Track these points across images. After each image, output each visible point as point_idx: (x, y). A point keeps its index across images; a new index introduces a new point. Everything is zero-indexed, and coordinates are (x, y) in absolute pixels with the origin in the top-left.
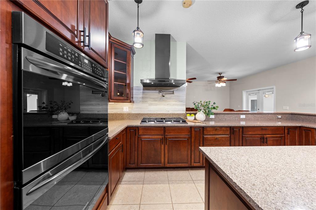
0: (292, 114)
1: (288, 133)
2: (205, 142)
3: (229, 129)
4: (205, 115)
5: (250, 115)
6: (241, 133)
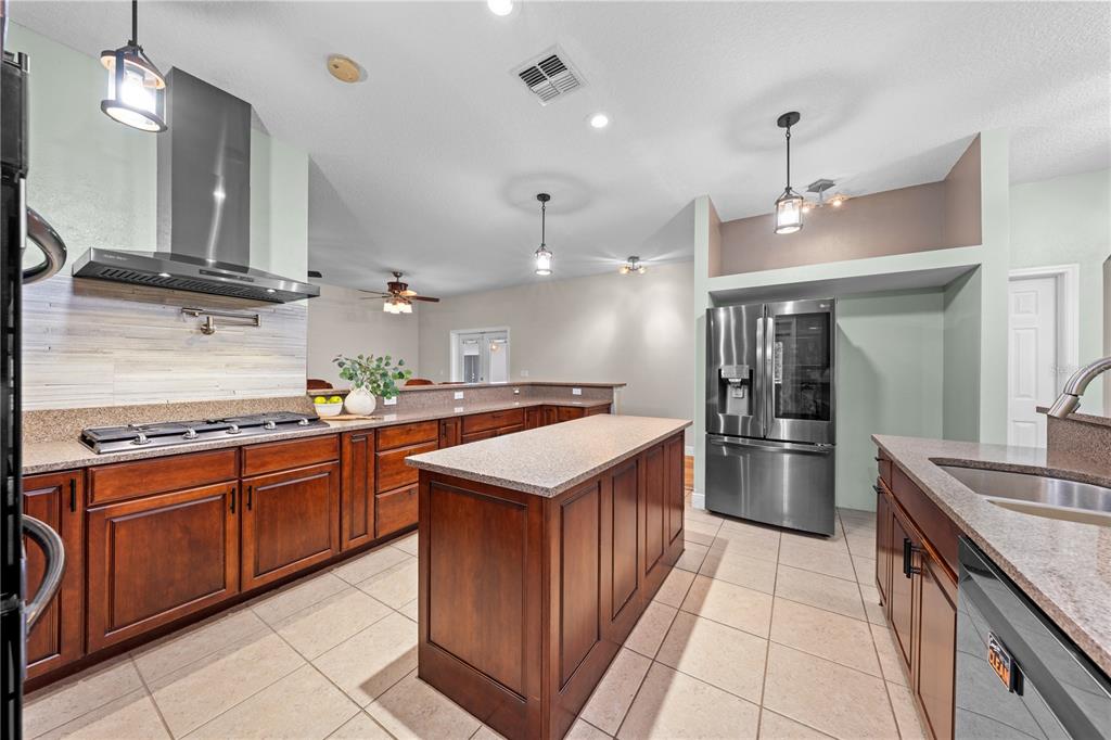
0: (533, 385)
1: (528, 420)
2: (380, 471)
3: (435, 425)
4: (373, 397)
5: (472, 391)
6: (459, 432)
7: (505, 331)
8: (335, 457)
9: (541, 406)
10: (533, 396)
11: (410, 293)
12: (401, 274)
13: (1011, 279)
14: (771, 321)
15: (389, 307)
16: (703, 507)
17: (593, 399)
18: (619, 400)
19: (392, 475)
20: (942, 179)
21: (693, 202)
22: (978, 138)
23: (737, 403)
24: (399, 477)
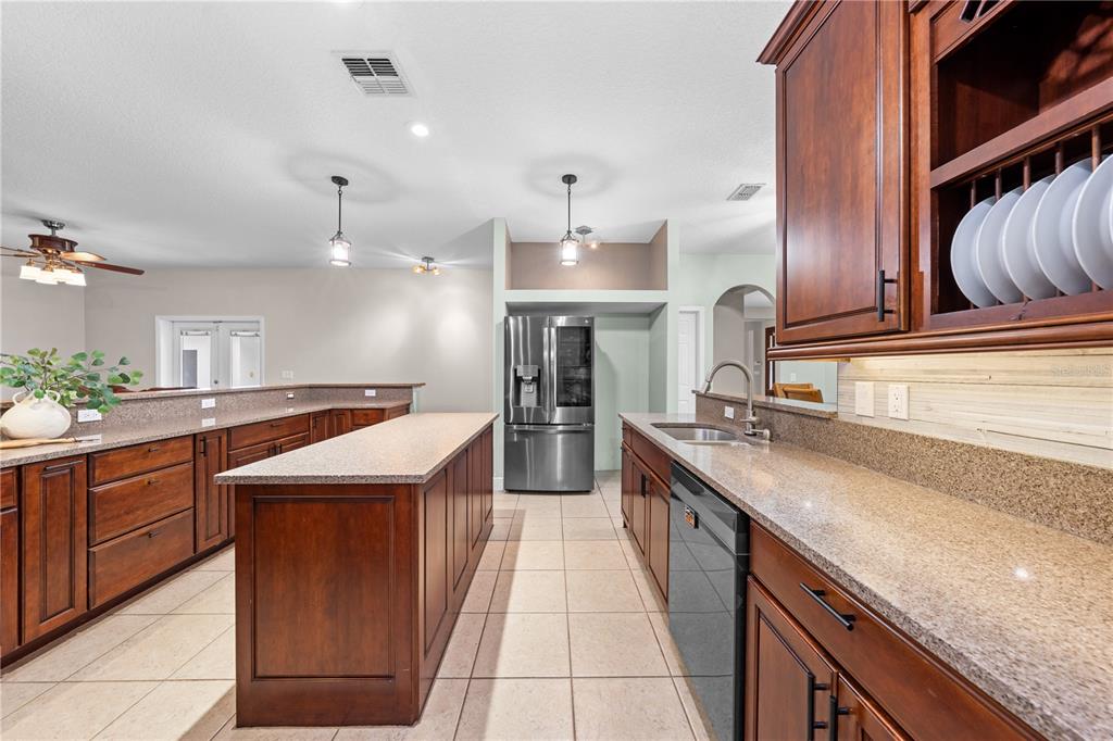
2: (97, 513)
3: (189, 443)
5: (228, 397)
6: (224, 448)
7: (258, 322)
8: (11, 504)
9: (330, 410)
10: (312, 400)
11: (81, 255)
12: (61, 226)
13: (681, 312)
14: (553, 330)
15: (30, 272)
16: (502, 488)
17: (390, 400)
18: (418, 399)
19: (118, 516)
20: (648, 242)
21: (492, 221)
22: (666, 222)
23: (528, 397)
24: (131, 517)
